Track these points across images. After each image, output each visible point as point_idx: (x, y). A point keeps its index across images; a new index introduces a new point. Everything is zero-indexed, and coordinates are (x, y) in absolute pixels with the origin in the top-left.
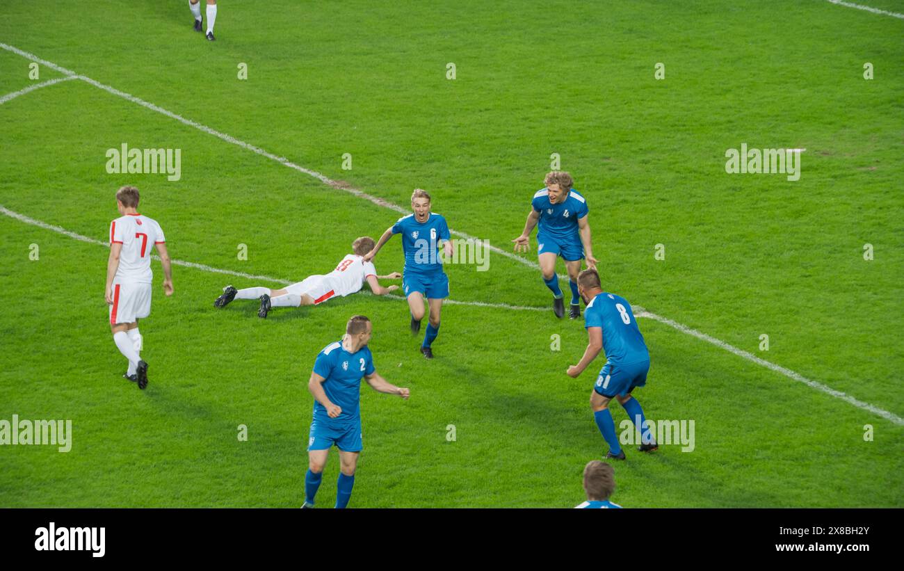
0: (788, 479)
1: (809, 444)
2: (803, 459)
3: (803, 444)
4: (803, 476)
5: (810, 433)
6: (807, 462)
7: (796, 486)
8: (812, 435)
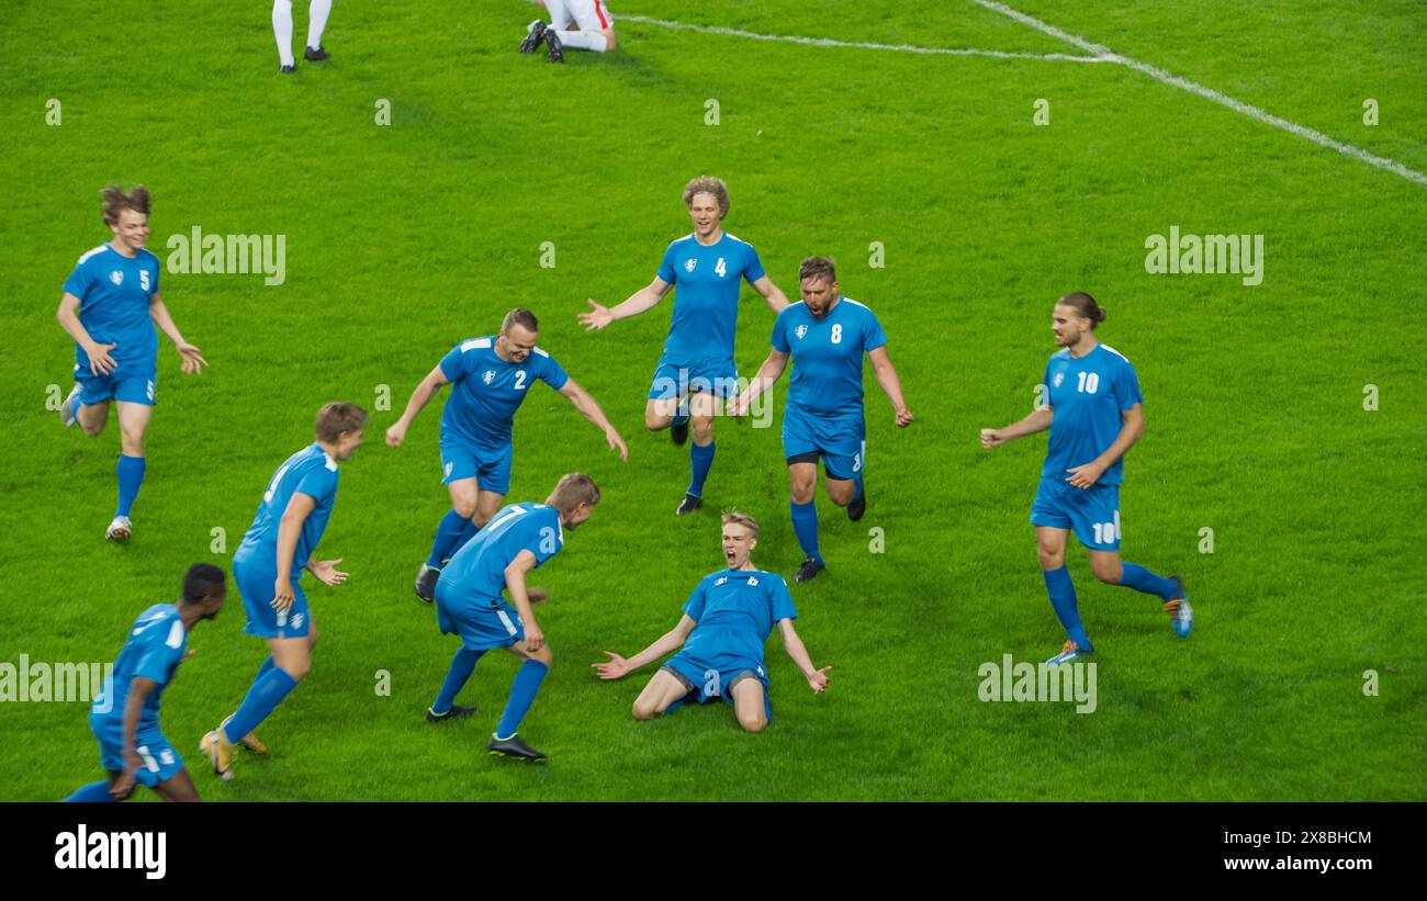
0: (1304, 284)
1: (1337, 234)
2: (1326, 255)
3: (1328, 234)
4: (1324, 279)
5: (1337, 218)
6: (1331, 259)
7: (1313, 292)
8: (1341, 221)
